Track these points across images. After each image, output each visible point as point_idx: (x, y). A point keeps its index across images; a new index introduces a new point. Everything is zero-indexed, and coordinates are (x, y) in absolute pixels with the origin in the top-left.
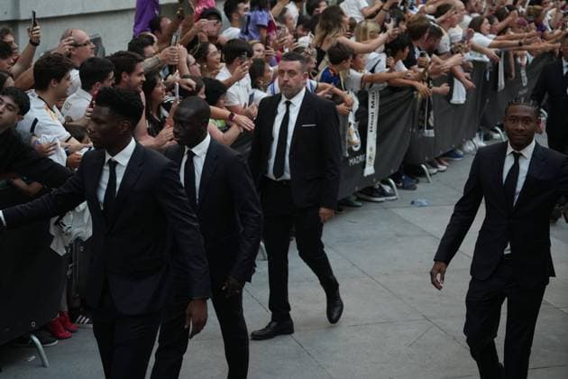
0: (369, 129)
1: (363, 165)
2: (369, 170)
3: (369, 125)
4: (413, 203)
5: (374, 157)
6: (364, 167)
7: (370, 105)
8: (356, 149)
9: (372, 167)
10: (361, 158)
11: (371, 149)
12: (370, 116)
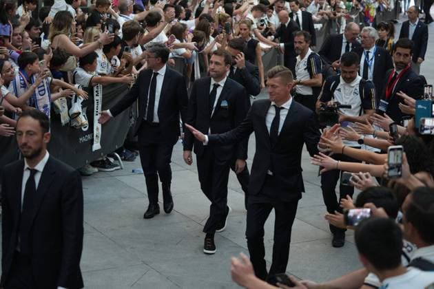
0: (95, 113)
1: (92, 142)
2: (97, 146)
3: (95, 110)
4: (133, 171)
5: (100, 136)
6: (92, 144)
7: (95, 93)
8: (85, 130)
9: (99, 144)
10: (89, 137)
11: (97, 129)
12: (96, 102)
